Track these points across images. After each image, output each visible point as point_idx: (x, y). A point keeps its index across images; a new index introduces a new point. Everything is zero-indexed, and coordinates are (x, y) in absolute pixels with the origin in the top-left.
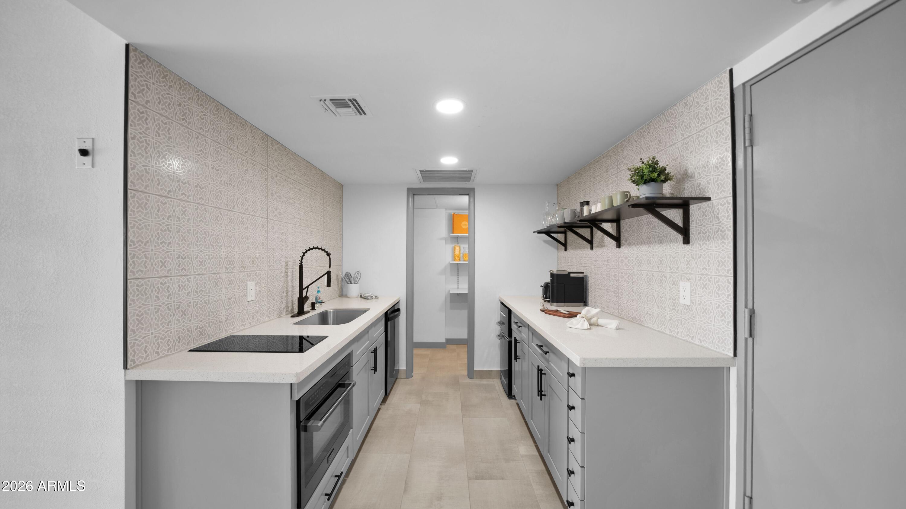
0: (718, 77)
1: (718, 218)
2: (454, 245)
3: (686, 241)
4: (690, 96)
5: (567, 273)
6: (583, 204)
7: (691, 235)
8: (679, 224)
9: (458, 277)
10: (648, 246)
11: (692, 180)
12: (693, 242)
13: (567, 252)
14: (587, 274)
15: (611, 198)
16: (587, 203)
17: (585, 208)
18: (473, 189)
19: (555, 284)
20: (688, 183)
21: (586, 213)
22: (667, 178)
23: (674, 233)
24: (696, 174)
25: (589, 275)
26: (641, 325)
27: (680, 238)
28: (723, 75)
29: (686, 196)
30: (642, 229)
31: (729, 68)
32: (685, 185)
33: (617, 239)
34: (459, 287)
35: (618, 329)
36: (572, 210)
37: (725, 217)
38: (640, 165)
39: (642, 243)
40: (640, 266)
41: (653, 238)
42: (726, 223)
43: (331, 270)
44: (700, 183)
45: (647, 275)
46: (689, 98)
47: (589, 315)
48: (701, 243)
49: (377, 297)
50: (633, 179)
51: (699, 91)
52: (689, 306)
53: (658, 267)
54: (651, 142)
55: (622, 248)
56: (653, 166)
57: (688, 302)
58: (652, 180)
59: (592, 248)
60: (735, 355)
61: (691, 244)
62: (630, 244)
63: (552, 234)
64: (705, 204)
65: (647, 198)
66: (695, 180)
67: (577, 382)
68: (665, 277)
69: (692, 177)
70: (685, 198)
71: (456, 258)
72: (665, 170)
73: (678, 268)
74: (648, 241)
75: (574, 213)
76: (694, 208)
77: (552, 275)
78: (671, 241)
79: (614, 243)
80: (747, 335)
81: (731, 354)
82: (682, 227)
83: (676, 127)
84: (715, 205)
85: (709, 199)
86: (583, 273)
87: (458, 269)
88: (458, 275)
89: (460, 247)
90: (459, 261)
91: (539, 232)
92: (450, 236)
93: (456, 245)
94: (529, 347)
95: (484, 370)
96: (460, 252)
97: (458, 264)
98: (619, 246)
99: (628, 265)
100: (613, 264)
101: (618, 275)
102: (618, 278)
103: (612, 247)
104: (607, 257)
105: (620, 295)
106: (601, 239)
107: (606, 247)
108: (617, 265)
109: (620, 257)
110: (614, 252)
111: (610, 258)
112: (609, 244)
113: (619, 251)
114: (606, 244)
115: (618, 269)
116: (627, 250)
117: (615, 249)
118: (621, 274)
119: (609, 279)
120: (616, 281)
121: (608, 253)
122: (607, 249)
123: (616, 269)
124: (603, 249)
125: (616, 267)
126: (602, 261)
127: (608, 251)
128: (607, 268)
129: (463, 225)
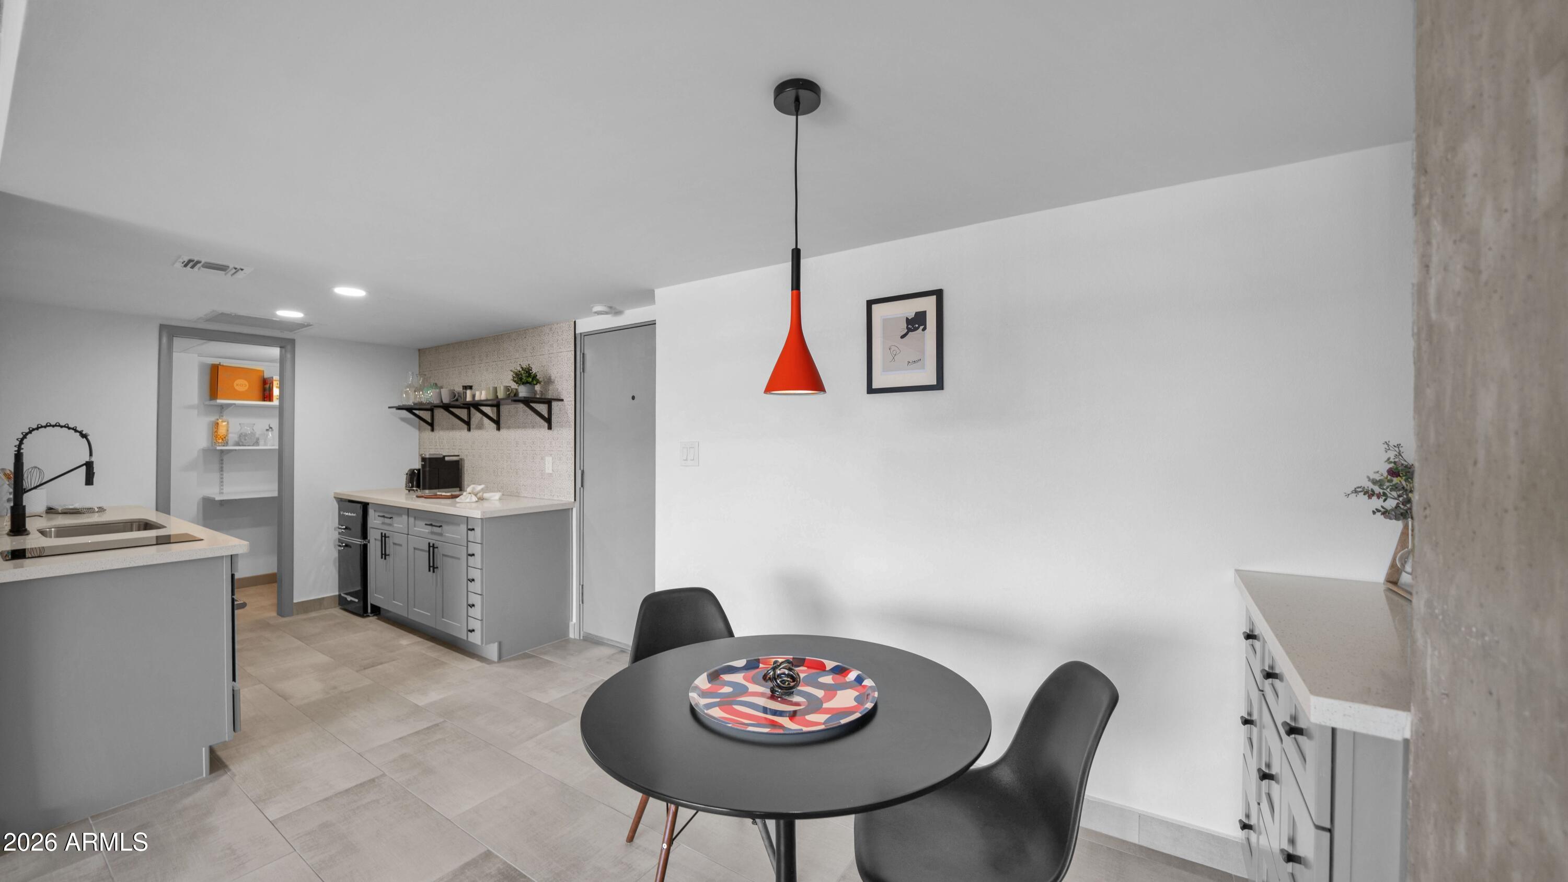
0: (567, 325)
1: (566, 413)
2: (213, 419)
3: (550, 428)
5: (442, 456)
6: (465, 388)
7: (552, 423)
8: (545, 415)
9: (222, 475)
10: (522, 430)
12: (554, 428)
13: (434, 433)
14: (463, 457)
15: (495, 389)
16: (471, 387)
17: (469, 392)
18: (291, 342)
19: (427, 469)
20: (550, 386)
21: (469, 398)
22: (538, 382)
23: (542, 421)
24: (556, 382)
25: (465, 458)
26: (518, 496)
27: (546, 425)
28: (570, 325)
29: (550, 397)
30: (518, 417)
31: (574, 320)
32: (548, 388)
33: (497, 423)
34: (224, 491)
35: (500, 499)
36: (450, 390)
37: (570, 412)
38: (519, 368)
40: (518, 447)
41: (527, 424)
42: (571, 416)
43: (93, 459)
44: (557, 388)
45: (522, 454)
47: (475, 491)
48: (558, 430)
50: (515, 379)
52: (551, 474)
53: (531, 447)
55: (502, 431)
56: (528, 371)
57: (551, 472)
58: (527, 383)
59: (469, 430)
60: (575, 500)
61: (552, 431)
62: (509, 428)
63: (416, 412)
64: (560, 403)
65: (525, 397)
66: (555, 385)
67: (477, 535)
68: (536, 454)
69: (553, 382)
70: (548, 399)
71: (220, 441)
72: (537, 375)
73: (544, 447)
74: (524, 426)
75: (453, 394)
76: (554, 404)
77: (424, 459)
78: (540, 427)
79: (494, 426)
80: (580, 486)
81: (573, 500)
82: (547, 417)
84: (565, 404)
85: (562, 400)
86: (459, 456)
87: (222, 460)
88: (221, 469)
89: (228, 422)
90: (226, 446)
91: (399, 408)
92: (208, 403)
93: (218, 418)
94: (408, 534)
95: (311, 600)
96: (228, 430)
97: (222, 451)
98: (498, 429)
99: (507, 446)
100: (493, 445)
101: (498, 455)
102: (498, 459)
103: (492, 430)
104: (486, 439)
105: (499, 473)
106: (480, 421)
107: (485, 429)
108: (497, 446)
109: (499, 439)
110: (493, 434)
111: (489, 439)
112: (489, 427)
113: (499, 433)
114: (485, 426)
115: (498, 450)
116: (506, 433)
117: (495, 431)
118: (500, 454)
119: (488, 460)
120: (496, 462)
121: (487, 435)
122: (487, 431)
123: (495, 450)
124: (481, 431)
125: (495, 448)
126: (481, 443)
127: (487, 433)
128: (486, 450)
129: (237, 385)
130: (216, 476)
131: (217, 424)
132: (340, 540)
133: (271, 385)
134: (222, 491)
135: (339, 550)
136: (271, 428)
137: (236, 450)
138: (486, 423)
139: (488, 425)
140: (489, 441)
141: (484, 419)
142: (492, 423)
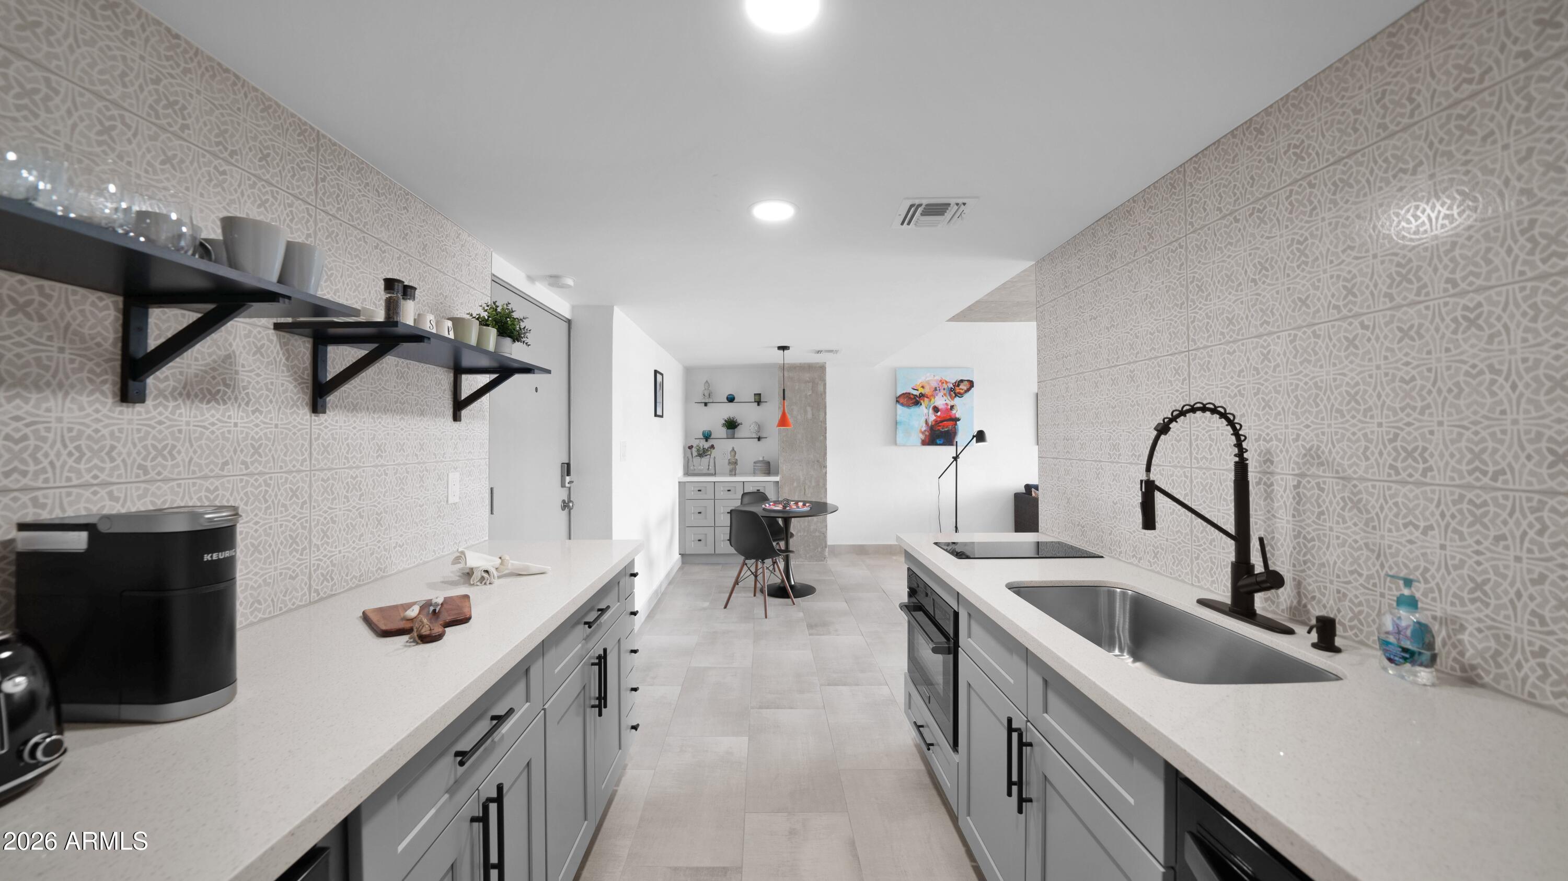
3: (455, 418)
10: (398, 418)
27: (448, 411)
30: (387, 381)
39: (386, 410)
40: (382, 457)
41: (409, 404)
45: (395, 474)
46: (462, 232)
51: (471, 238)
52: (456, 504)
53: (416, 455)
55: (329, 414)
57: (457, 501)
62: (354, 408)
68: (427, 471)
73: (444, 454)
98: (319, 409)
99: (346, 458)
100: (287, 459)
101: (310, 486)
102: (310, 496)
103: (283, 408)
104: (253, 438)
105: (314, 540)
106: (214, 369)
107: (247, 404)
108: (305, 460)
109: (317, 439)
110: (290, 423)
111: (268, 439)
112: (267, 396)
113: (315, 421)
114: (247, 394)
115: (311, 470)
116: (345, 422)
117: (298, 414)
118: (320, 483)
119: (260, 510)
120: (302, 508)
121: (257, 425)
122: (254, 412)
123: (299, 471)
124: (222, 407)
125: (298, 466)
126: (217, 452)
127: (257, 418)
128: (251, 474)
138: (253, 382)
139: (265, 392)
140: (270, 444)
141: (243, 366)
142: (291, 387)
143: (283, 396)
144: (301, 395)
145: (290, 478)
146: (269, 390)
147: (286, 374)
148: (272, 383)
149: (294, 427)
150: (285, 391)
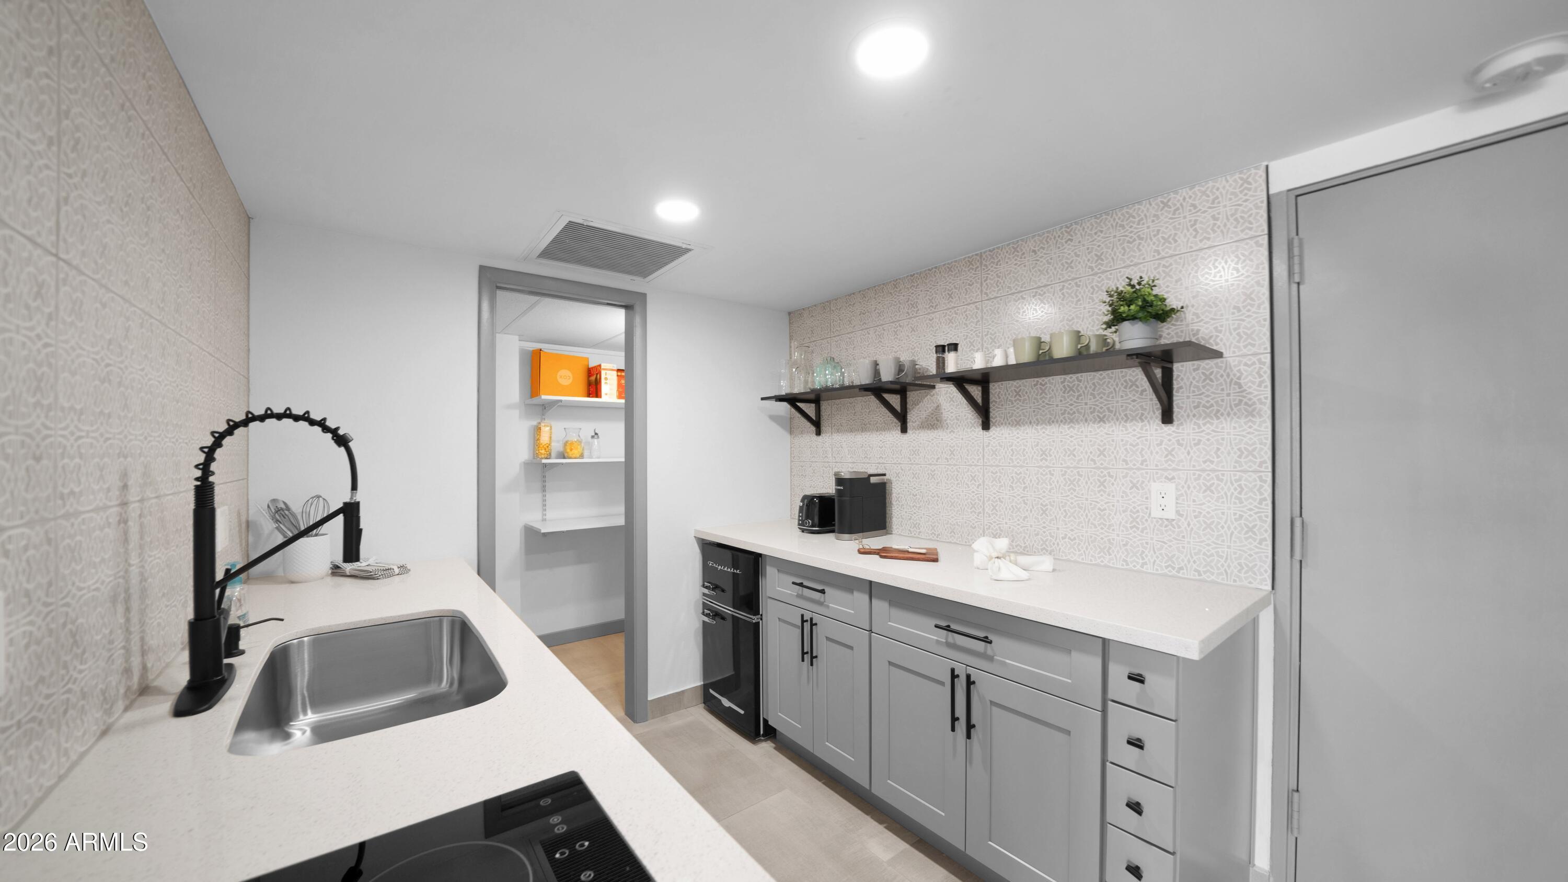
0: (1241, 172)
1: (1240, 386)
2: (535, 423)
3: (1167, 417)
4: (1176, 192)
5: (866, 476)
6: (942, 349)
7: (1178, 409)
9: (545, 496)
11: (1179, 323)
12: (1182, 420)
13: (821, 437)
14: (890, 478)
15: (1037, 342)
16: (954, 347)
17: (952, 356)
18: (643, 297)
20: (1168, 329)
24: (1190, 316)
25: (894, 479)
27: (1152, 413)
28: (1253, 171)
31: (1261, 164)
32: (1162, 331)
33: (985, 415)
34: (548, 517)
37: (1253, 383)
39: (1050, 422)
42: (1256, 393)
43: (359, 497)
44: (1198, 331)
46: (1172, 195)
48: (1201, 422)
49: (404, 569)
51: (1197, 188)
52: (1171, 521)
54: (1078, 256)
55: (994, 431)
57: (1171, 514)
59: (904, 430)
60: (1273, 587)
61: (1175, 423)
62: (1017, 424)
63: (799, 404)
64: (1209, 363)
66: (1187, 325)
68: (1111, 476)
69: (1178, 319)
71: (543, 451)
73: (1144, 461)
74: (1066, 419)
76: (1182, 371)
77: (840, 481)
78: (1128, 419)
79: (975, 420)
80: (1291, 557)
81: (1268, 587)
83: (1141, 239)
84: (1232, 364)
85: (1218, 354)
86: (885, 475)
87: (544, 477)
88: (544, 489)
89: (551, 427)
90: (549, 459)
91: (780, 399)
92: (530, 401)
93: (539, 421)
94: (871, 631)
95: (669, 696)
96: (551, 437)
97: (545, 465)
98: (986, 426)
99: (1011, 459)
100: (969, 458)
101: (984, 476)
102: (984, 482)
103: (966, 429)
104: (950, 446)
105: (987, 510)
106: (932, 414)
107: (947, 429)
108: (980, 459)
109: (988, 446)
110: (970, 437)
111: (958, 447)
112: (957, 423)
113: (986, 435)
114: (947, 424)
115: (984, 466)
116: (1009, 434)
117: (975, 432)
118: (990, 474)
119: (954, 484)
120: (978, 488)
121: (952, 439)
122: (950, 432)
123: (976, 465)
124: (936, 431)
125: (976, 462)
126: (935, 453)
127: (952, 435)
128: (950, 465)
129: (561, 377)
130: (538, 497)
131: (537, 429)
132: (705, 606)
133: (598, 376)
134: (545, 517)
135: (704, 622)
136: (596, 434)
137: (562, 464)
138: (950, 417)
139: (956, 421)
140: (959, 449)
141: (945, 410)
142: (970, 416)
143: (965, 422)
144: (977, 420)
145: (971, 469)
146: (958, 420)
147: (967, 409)
148: (959, 416)
149: (973, 439)
150: (967, 418)
